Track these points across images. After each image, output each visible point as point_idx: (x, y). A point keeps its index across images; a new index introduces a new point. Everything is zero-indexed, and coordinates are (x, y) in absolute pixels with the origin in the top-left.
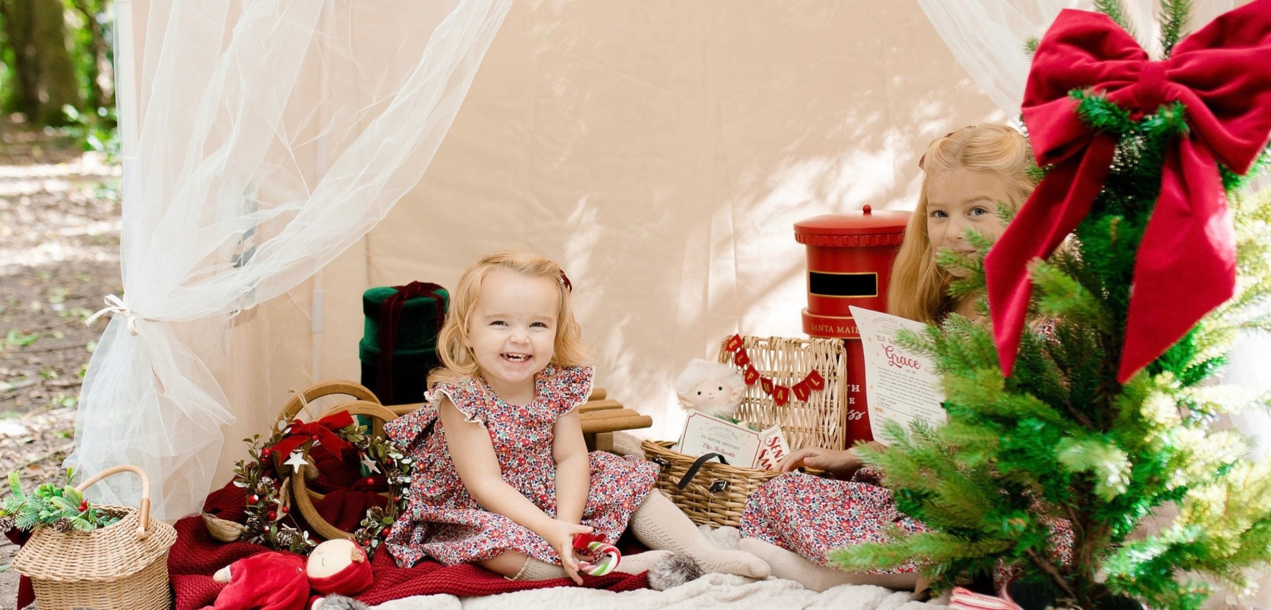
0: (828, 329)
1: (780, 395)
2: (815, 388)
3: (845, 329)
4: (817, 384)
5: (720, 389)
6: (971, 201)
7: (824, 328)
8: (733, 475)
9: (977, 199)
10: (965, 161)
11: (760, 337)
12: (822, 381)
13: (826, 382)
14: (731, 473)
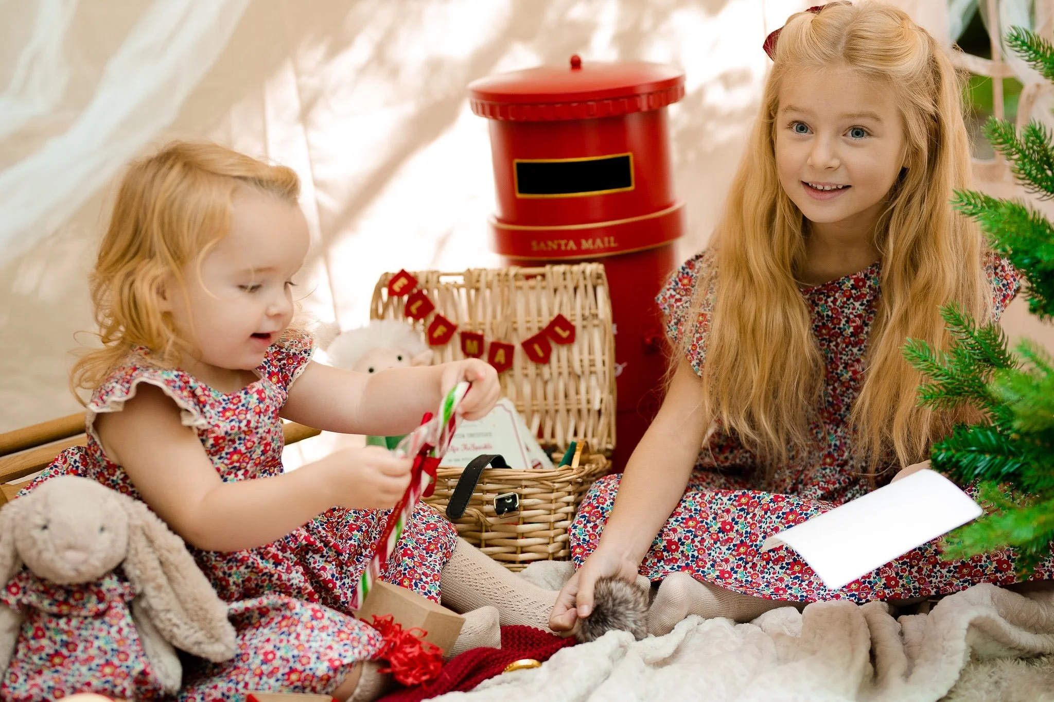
0: (566, 245)
1: (501, 356)
2: (561, 341)
3: (594, 243)
4: (565, 334)
5: (400, 358)
6: (851, 116)
7: (559, 245)
8: (524, 483)
9: (860, 115)
10: (851, 55)
11: (443, 270)
12: (571, 328)
13: (579, 330)
14: (521, 480)
